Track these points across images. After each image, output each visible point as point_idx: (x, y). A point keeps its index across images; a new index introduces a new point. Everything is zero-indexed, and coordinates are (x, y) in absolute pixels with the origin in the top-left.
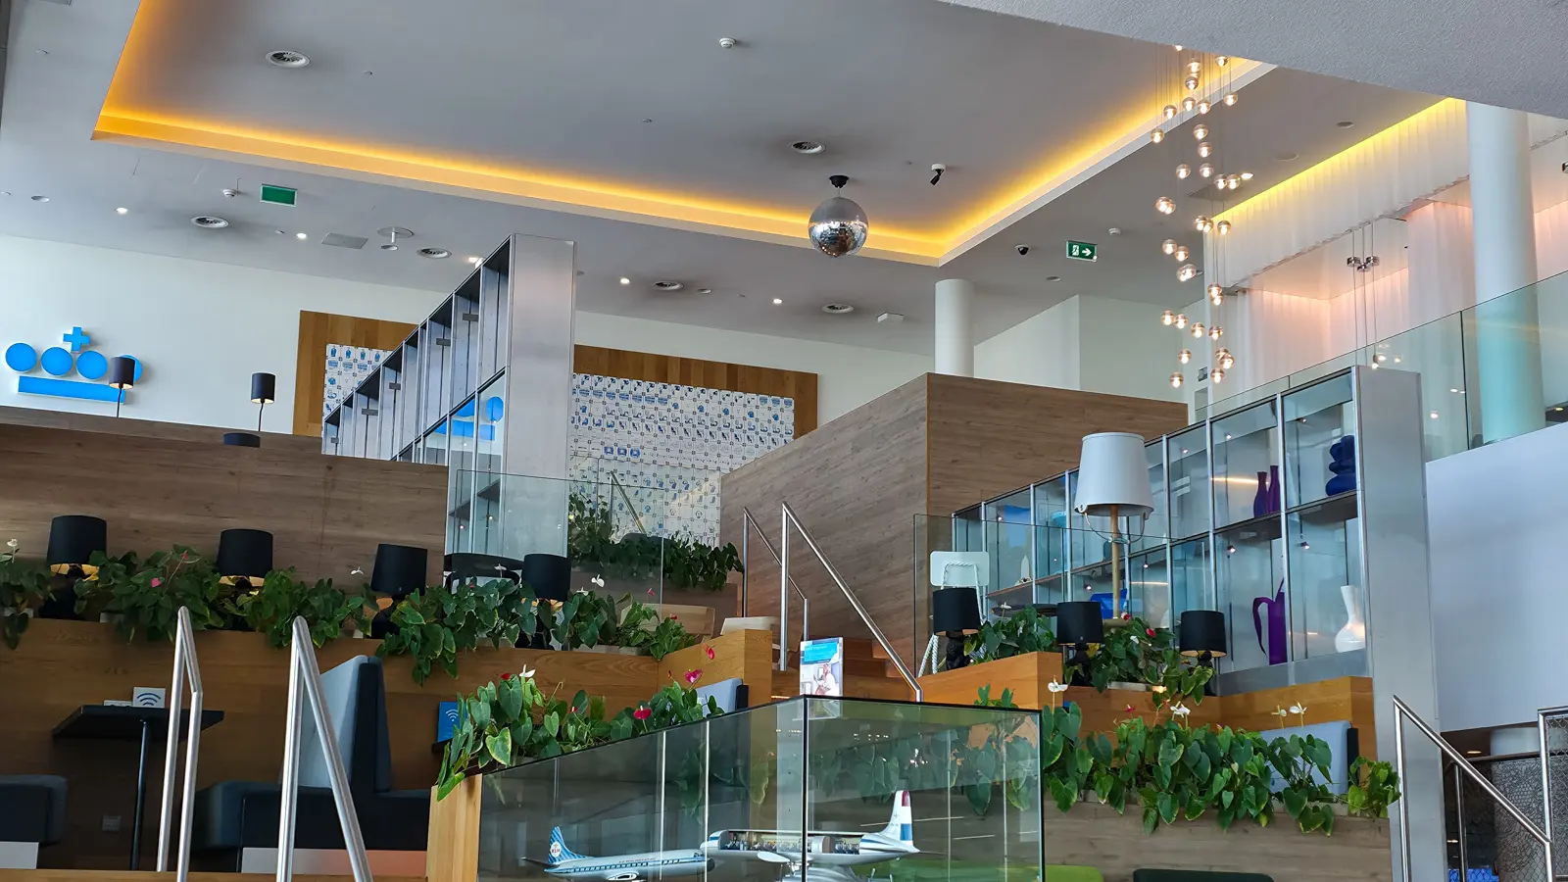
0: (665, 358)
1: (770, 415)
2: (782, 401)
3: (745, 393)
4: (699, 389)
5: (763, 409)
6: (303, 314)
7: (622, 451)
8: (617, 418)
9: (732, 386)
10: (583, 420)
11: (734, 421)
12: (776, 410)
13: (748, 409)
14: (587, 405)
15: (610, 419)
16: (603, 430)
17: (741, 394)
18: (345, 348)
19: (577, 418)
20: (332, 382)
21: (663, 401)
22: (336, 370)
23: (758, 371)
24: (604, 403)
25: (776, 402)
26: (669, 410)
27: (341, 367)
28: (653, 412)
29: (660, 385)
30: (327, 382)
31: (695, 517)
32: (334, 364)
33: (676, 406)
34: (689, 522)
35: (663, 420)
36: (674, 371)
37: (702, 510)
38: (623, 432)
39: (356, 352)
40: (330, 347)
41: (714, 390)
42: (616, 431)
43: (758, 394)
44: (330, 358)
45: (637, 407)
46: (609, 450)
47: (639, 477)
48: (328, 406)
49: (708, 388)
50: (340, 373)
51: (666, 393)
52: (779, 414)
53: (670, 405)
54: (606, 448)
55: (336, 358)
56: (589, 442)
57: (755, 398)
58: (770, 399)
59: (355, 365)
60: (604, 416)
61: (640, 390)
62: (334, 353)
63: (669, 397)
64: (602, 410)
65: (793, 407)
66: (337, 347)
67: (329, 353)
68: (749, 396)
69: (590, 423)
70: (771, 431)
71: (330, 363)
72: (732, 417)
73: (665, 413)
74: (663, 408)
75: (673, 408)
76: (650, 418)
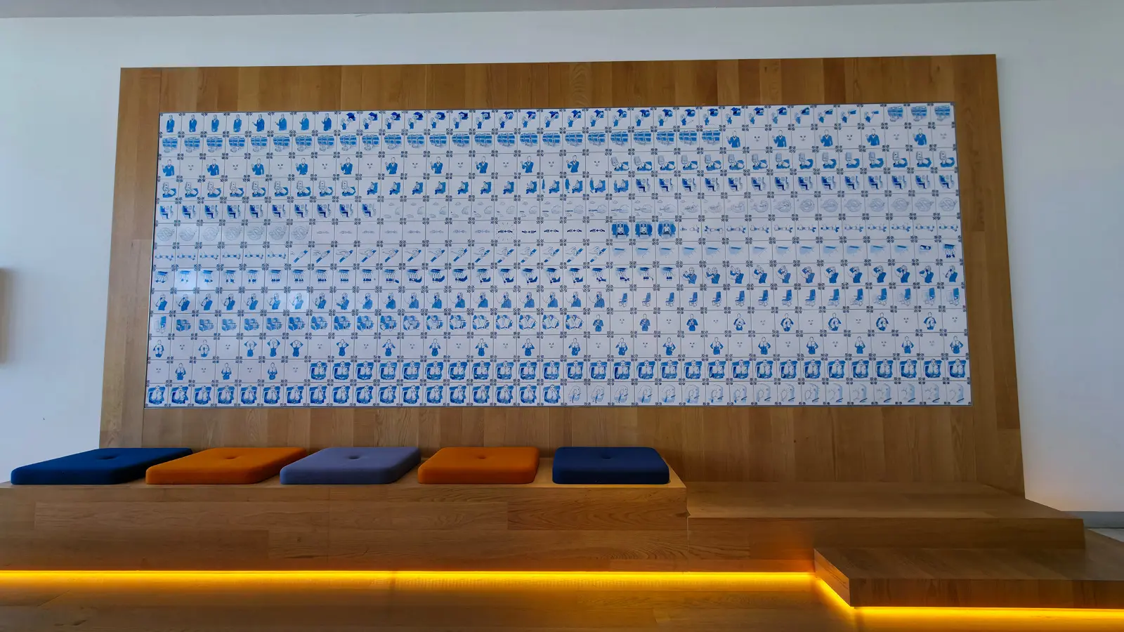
0: (713, 64)
1: (908, 137)
2: (931, 110)
3: (860, 103)
4: (775, 109)
5: (897, 127)
6: (126, 72)
7: (643, 229)
8: (632, 174)
9: (836, 95)
10: (573, 185)
11: (842, 155)
12: (920, 126)
13: (868, 131)
14: (580, 159)
15: (620, 177)
16: (609, 197)
17: (853, 107)
18: (188, 117)
19: (562, 182)
20: (169, 171)
21: (712, 137)
22: (174, 152)
23: (882, 66)
24: (608, 152)
25: (919, 113)
26: (723, 150)
27: (181, 147)
28: (695, 157)
29: (705, 110)
30: (161, 173)
31: (781, 329)
32: (173, 143)
33: (735, 142)
34: (770, 339)
35: (713, 168)
36: (729, 84)
37: (792, 315)
38: (644, 199)
39: (204, 121)
40: (165, 118)
41: (803, 107)
42: (631, 197)
43: (883, 103)
44: (166, 135)
45: (666, 152)
46: (620, 230)
47: (675, 270)
48: (163, 210)
49: (791, 104)
50: (180, 157)
51: (715, 123)
52: (927, 132)
53: (724, 142)
54: (615, 228)
55: (174, 135)
56: (586, 220)
57: (878, 113)
58: (907, 110)
59: (204, 142)
60: (608, 175)
61: (669, 124)
62: (170, 126)
63: (723, 128)
64: (605, 165)
65: (951, 118)
66: (176, 116)
67: (163, 128)
68: (868, 108)
69: (587, 189)
70: (913, 163)
71: (166, 142)
72: (839, 149)
73: (716, 156)
74: (712, 151)
75: (729, 146)
76: (690, 167)
